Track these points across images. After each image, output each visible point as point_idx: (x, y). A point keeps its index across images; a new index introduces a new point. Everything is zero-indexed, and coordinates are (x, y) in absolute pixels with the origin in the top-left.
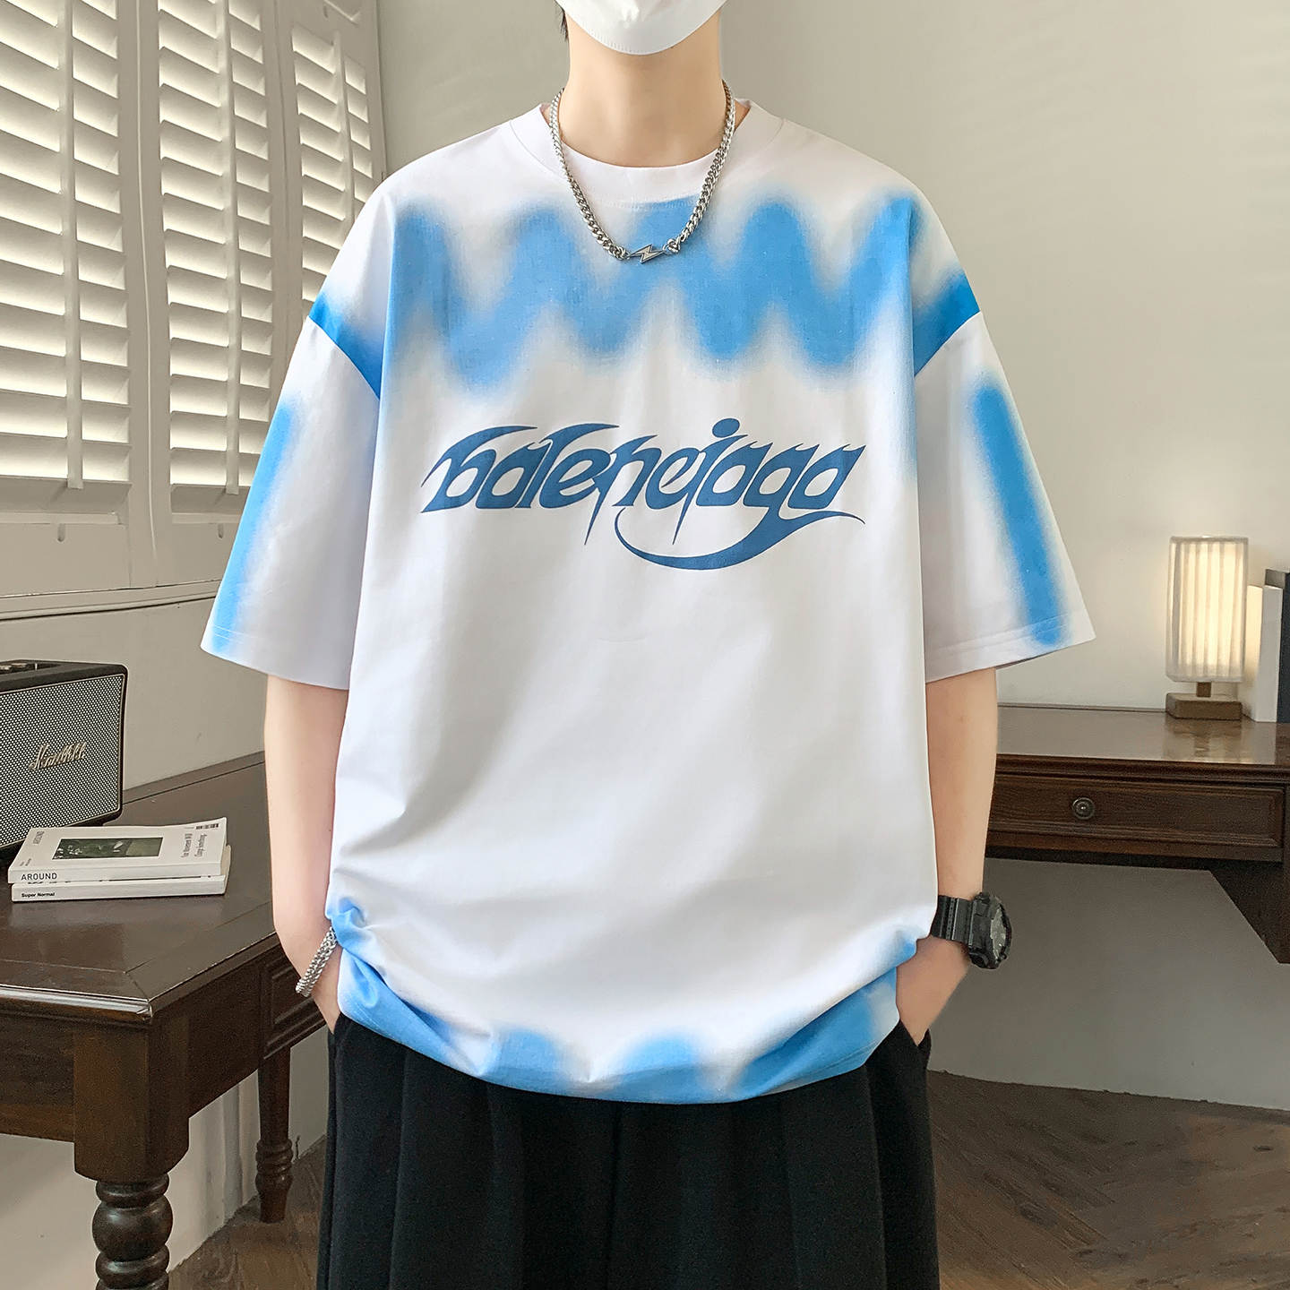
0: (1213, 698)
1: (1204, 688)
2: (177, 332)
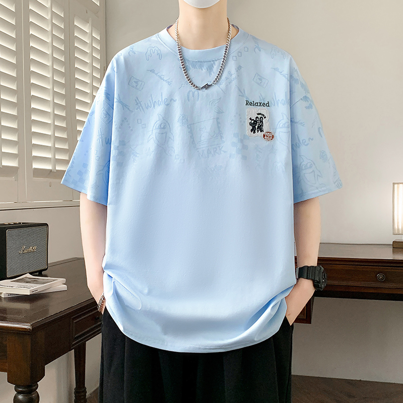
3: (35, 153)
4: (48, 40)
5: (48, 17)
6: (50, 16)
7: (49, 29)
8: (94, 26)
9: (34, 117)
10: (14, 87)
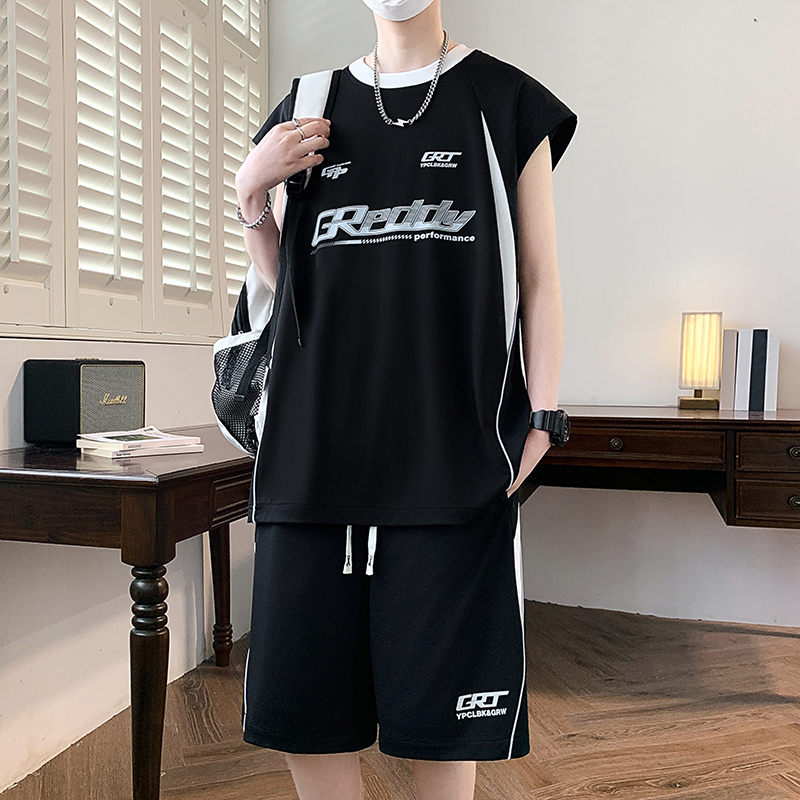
0: (702, 399)
1: (698, 393)
2: (166, 227)
3: (167, 262)
4: (188, 97)
5: (188, 63)
6: (190, 61)
7: (188, 81)
8: (251, 79)
9: (165, 210)
10: (139, 164)
